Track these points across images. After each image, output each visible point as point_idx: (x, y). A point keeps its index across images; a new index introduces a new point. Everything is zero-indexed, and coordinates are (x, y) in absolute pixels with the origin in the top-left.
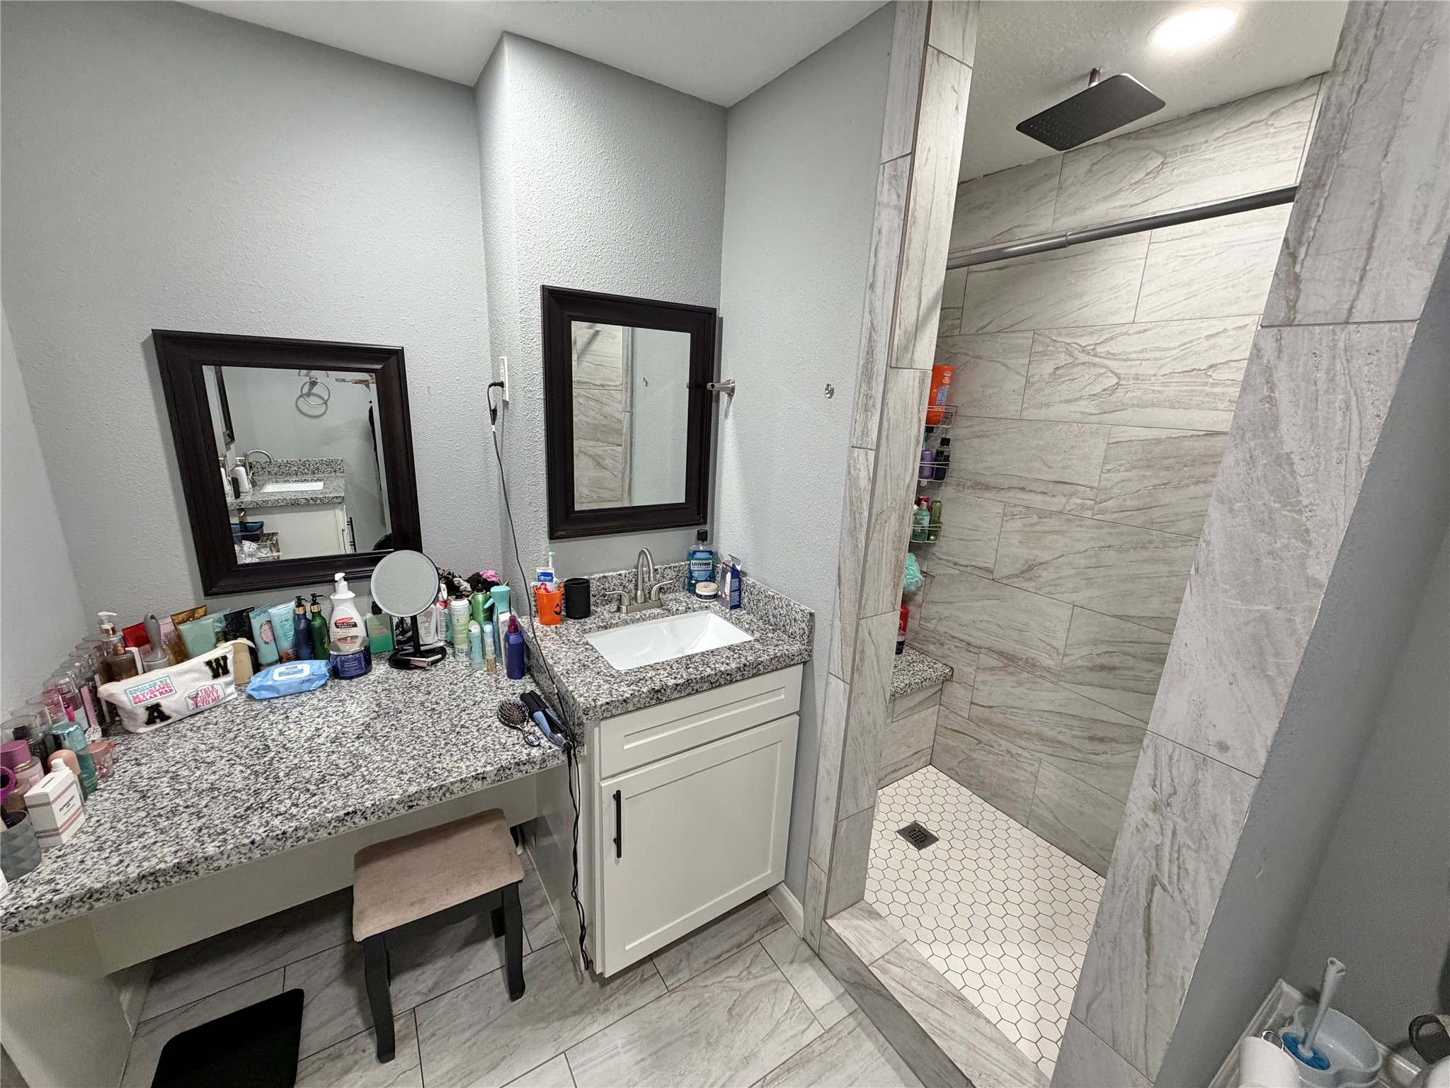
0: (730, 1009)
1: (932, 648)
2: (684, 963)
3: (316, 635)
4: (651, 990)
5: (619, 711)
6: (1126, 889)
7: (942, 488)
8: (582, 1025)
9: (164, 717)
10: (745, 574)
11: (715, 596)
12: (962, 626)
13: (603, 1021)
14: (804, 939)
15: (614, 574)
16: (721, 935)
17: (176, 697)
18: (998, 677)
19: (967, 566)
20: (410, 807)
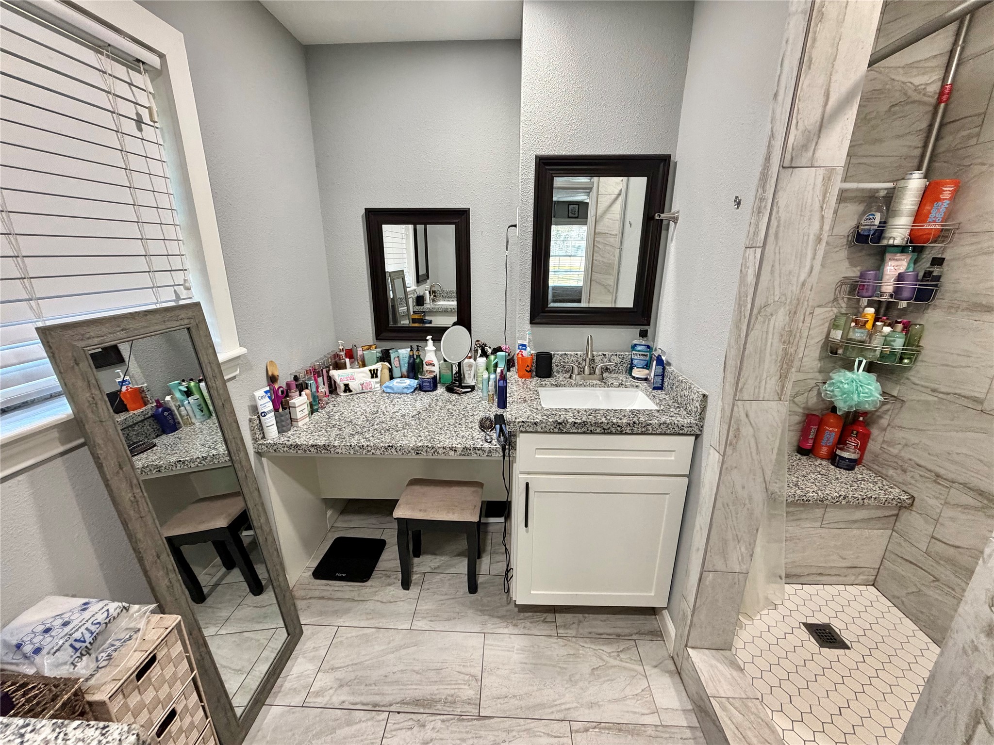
0: (594, 669)
1: (891, 472)
2: (575, 626)
3: (416, 367)
4: (544, 629)
5: (531, 430)
6: (943, 714)
7: (929, 311)
8: (499, 625)
9: (350, 391)
10: (669, 364)
11: (646, 379)
12: (933, 455)
13: (511, 629)
14: (672, 657)
15: (572, 353)
16: (609, 622)
17: (355, 383)
18: (969, 517)
19: (948, 394)
20: (418, 453)
